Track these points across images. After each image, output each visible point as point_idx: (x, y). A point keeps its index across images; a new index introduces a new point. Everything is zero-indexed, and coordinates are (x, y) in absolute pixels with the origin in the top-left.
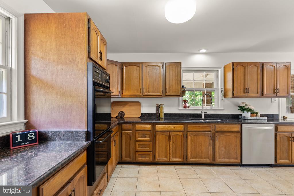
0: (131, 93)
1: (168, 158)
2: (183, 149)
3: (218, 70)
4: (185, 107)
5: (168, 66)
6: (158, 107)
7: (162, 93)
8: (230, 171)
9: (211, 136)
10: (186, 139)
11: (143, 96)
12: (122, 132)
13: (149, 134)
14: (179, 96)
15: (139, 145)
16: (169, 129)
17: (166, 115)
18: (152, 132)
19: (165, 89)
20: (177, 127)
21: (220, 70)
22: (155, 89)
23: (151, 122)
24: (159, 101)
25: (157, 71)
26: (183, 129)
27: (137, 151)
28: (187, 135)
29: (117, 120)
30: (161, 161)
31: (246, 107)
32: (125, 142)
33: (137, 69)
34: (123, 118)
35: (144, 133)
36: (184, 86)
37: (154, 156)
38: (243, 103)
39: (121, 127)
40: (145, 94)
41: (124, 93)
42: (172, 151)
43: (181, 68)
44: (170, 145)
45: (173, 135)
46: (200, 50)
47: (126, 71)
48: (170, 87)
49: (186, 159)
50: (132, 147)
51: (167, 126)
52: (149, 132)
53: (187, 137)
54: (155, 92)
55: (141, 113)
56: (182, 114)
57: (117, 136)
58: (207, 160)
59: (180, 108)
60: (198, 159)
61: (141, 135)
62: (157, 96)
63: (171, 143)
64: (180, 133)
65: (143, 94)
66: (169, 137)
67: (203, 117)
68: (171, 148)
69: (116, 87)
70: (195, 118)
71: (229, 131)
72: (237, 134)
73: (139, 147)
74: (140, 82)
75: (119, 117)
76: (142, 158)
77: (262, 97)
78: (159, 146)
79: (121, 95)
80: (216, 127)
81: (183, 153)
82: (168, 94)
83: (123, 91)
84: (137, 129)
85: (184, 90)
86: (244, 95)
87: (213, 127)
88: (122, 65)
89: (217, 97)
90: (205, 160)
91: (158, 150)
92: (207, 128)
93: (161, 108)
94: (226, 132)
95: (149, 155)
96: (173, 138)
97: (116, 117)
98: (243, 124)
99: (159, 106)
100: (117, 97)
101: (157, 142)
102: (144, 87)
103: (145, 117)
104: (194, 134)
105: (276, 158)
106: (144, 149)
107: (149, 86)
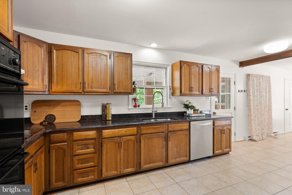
0: (65, 88)
1: (119, 170)
2: (135, 156)
3: (166, 68)
4: (135, 106)
5: (117, 57)
6: (104, 107)
7: (110, 89)
8: (181, 170)
9: (164, 137)
10: (139, 144)
11: (84, 93)
12: (50, 147)
13: (94, 144)
14: (128, 94)
15: (78, 160)
16: (120, 134)
17: (113, 116)
18: (97, 140)
19: (113, 84)
20: (129, 130)
21: (168, 68)
22: (101, 84)
23: (96, 128)
24: (105, 100)
25: (103, 61)
26: (135, 133)
27: (75, 170)
28: (140, 139)
29: (42, 127)
30: (109, 175)
31: (190, 105)
32: (56, 161)
33: (75, 55)
34: (53, 124)
35: (87, 143)
36: (135, 82)
37: (100, 172)
38: (187, 101)
39: (48, 138)
40: (87, 89)
41: (54, 88)
42: (124, 161)
43: (131, 60)
44: (121, 154)
45: (124, 141)
46: (151, 44)
47: (57, 57)
48: (119, 83)
49: (139, 167)
50: (68, 164)
51: (116, 130)
52: (93, 141)
53: (140, 142)
54: (101, 88)
55: (81, 116)
56: (132, 114)
57: (42, 153)
58: (161, 164)
59: (130, 107)
60: (152, 165)
61: (82, 146)
62: (103, 94)
63: (122, 150)
64: (133, 138)
65: (83, 91)
66: (120, 144)
67: (154, 117)
68: (123, 156)
69: (40, 78)
70: (146, 118)
71: (180, 129)
72: (186, 132)
73: (78, 164)
74: (79, 74)
75: (46, 123)
76: (83, 177)
77: (202, 95)
78: (106, 156)
79: (49, 91)
80: (169, 127)
81: (135, 160)
82: (117, 90)
83: (51, 85)
84: (75, 138)
85: (135, 86)
86: (190, 93)
87: (166, 127)
88: (50, 48)
89: (166, 96)
90: (158, 164)
91: (105, 162)
92: (161, 128)
93: (107, 108)
94: (177, 131)
95: (93, 171)
96: (124, 144)
97: (41, 124)
98: (191, 122)
99: (105, 105)
100: (42, 93)
101: (104, 153)
102: (86, 80)
103: (86, 120)
104: (148, 137)
105: (213, 149)
106: (86, 164)
107: (92, 79)
